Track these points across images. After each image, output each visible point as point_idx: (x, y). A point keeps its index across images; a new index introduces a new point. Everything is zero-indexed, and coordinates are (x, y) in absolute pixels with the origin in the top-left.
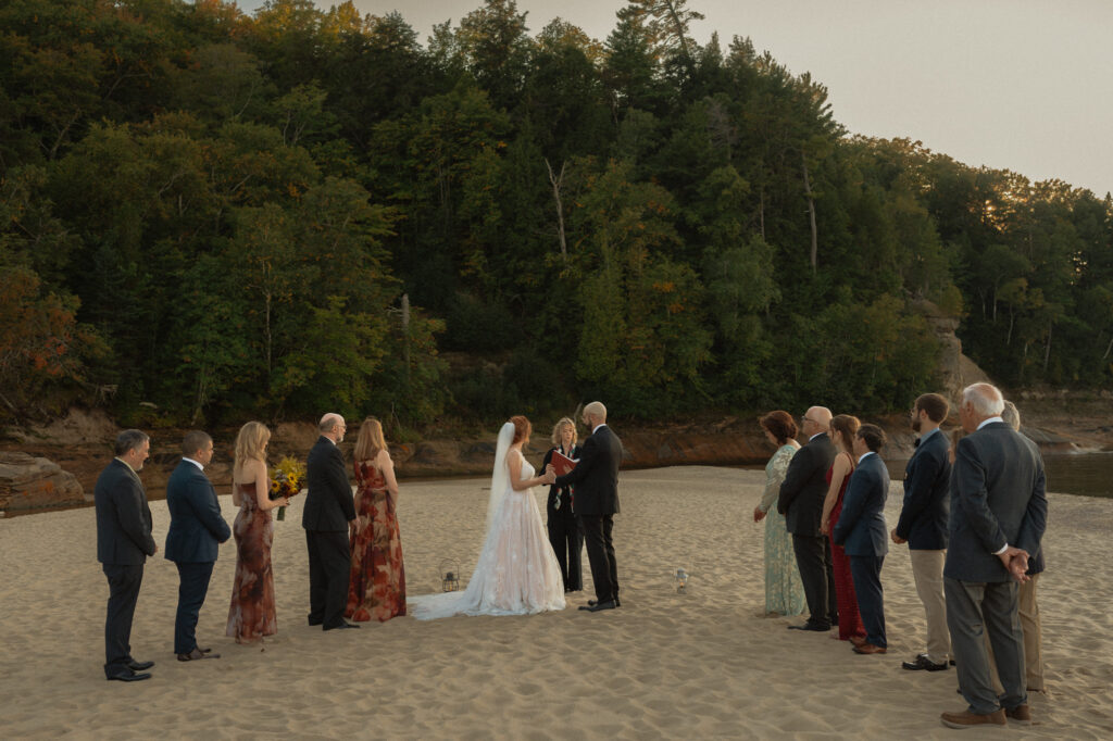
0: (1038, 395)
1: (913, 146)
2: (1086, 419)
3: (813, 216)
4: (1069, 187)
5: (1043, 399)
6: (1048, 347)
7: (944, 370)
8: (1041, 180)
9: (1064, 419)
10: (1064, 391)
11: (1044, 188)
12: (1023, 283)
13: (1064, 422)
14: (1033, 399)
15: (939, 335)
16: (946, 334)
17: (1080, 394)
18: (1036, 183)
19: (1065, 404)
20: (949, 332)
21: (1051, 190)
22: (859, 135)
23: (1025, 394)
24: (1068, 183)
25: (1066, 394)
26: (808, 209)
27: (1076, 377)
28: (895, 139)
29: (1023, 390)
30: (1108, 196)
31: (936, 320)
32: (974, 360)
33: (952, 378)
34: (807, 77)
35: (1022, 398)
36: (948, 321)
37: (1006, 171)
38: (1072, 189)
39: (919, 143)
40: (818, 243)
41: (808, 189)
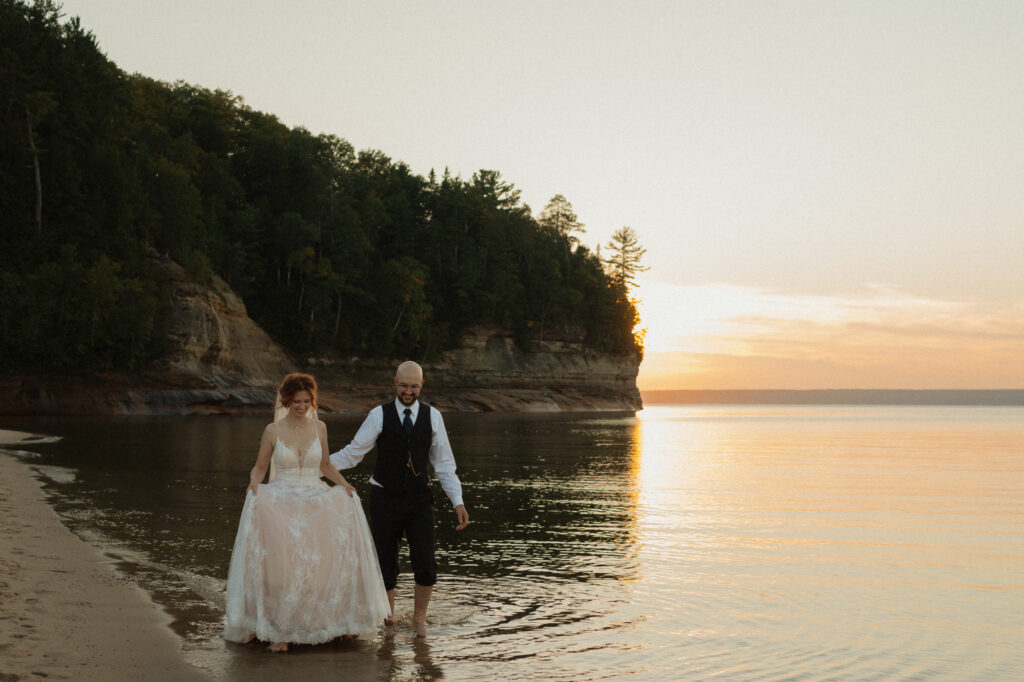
0: (326, 361)
1: (233, 101)
2: (370, 386)
3: (38, 171)
4: (390, 159)
5: (331, 366)
6: (339, 317)
7: (181, 332)
8: (366, 150)
9: (348, 385)
10: (355, 359)
11: (366, 158)
12: (310, 251)
13: (345, 388)
14: (321, 365)
15: (179, 298)
16: (188, 298)
17: (371, 363)
18: (362, 154)
19: (354, 371)
20: (192, 295)
21: (373, 160)
22: (182, 82)
23: (312, 360)
24: (387, 155)
25: (355, 362)
26: (32, 163)
27: (364, 345)
28: (216, 91)
29: (309, 357)
30: (432, 173)
31: (179, 283)
32: (261, 326)
33: (194, 339)
34: (77, 22)
35: (308, 364)
36: (192, 285)
37: (332, 137)
38: (392, 162)
39: (240, 98)
40: (43, 199)
41: (33, 144)
